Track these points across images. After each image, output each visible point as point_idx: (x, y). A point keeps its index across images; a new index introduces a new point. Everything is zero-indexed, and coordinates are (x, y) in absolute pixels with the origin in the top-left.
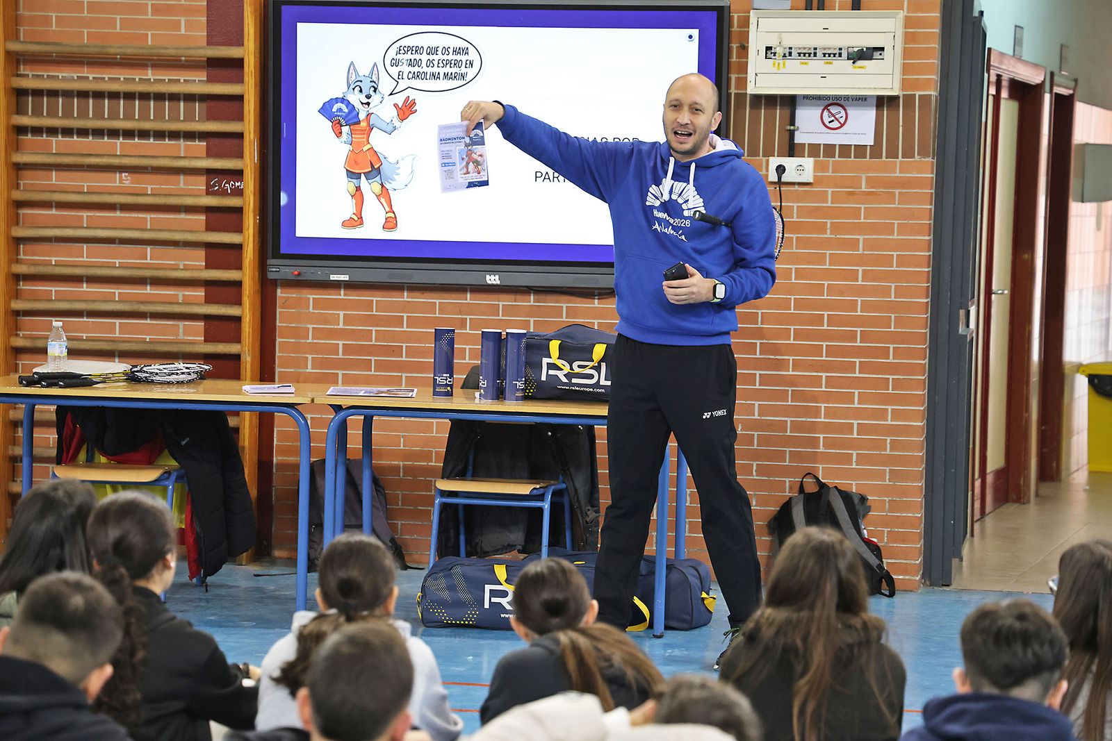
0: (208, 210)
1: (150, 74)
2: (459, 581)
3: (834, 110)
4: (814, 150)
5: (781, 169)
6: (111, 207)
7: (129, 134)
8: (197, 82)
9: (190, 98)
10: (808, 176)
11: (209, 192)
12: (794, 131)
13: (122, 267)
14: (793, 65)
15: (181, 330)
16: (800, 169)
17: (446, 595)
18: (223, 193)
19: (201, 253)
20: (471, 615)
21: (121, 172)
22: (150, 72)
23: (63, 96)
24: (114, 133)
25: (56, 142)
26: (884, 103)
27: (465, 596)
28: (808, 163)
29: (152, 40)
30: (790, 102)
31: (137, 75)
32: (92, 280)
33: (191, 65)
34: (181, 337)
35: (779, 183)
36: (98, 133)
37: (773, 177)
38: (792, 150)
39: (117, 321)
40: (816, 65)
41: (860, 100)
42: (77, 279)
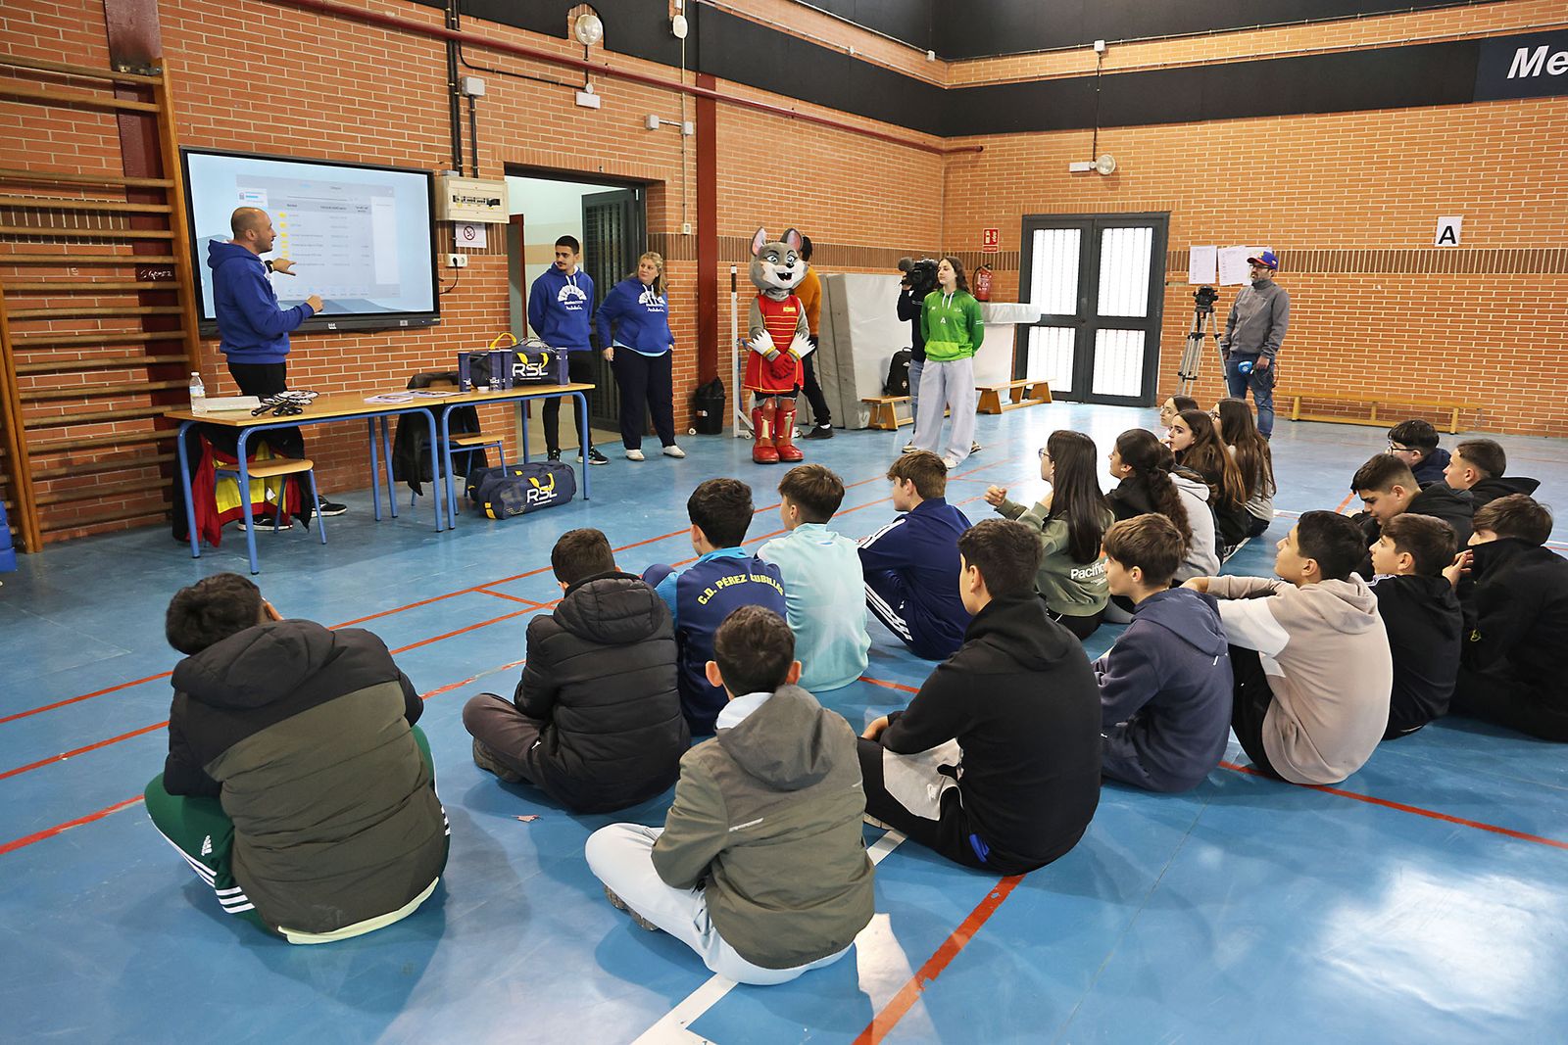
0: (140, 292)
1: (83, 196)
2: (518, 492)
3: (469, 229)
4: (462, 250)
5: (455, 260)
6: (67, 292)
7: (73, 239)
8: (120, 203)
9: (116, 214)
10: (465, 265)
11: (139, 279)
12: (455, 241)
13: (80, 335)
14: (465, 205)
15: (131, 375)
16: (462, 259)
17: (512, 500)
18: (150, 279)
19: (138, 321)
20: (523, 507)
21: (70, 267)
22: (82, 195)
23: (15, 211)
24: (60, 239)
25: (14, 245)
26: (488, 226)
27: (520, 498)
28: (465, 256)
29: (81, 172)
30: (453, 225)
31: (73, 196)
32: (59, 346)
33: (113, 191)
34: (131, 380)
35: (456, 267)
36: (48, 238)
37: (452, 264)
38: (454, 250)
39: (83, 374)
40: (474, 206)
41: (479, 224)
42: (48, 346)
